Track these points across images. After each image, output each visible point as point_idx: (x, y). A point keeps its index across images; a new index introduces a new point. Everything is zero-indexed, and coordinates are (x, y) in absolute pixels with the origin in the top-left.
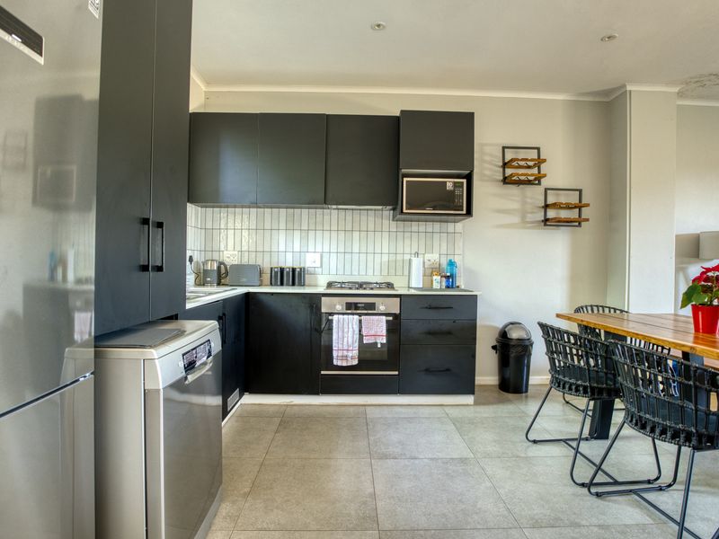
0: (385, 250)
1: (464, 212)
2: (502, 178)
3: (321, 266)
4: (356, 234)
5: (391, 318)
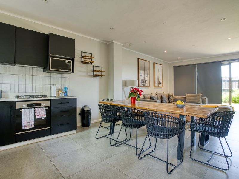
1: (71, 71)
2: (81, 61)
3: (11, 89)
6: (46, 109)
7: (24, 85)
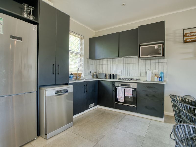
0: (140, 69)
1: (162, 55)
2: (183, 41)
3: (121, 74)
4: (131, 65)
5: (133, 89)
6: (132, 90)
7: (129, 71)
